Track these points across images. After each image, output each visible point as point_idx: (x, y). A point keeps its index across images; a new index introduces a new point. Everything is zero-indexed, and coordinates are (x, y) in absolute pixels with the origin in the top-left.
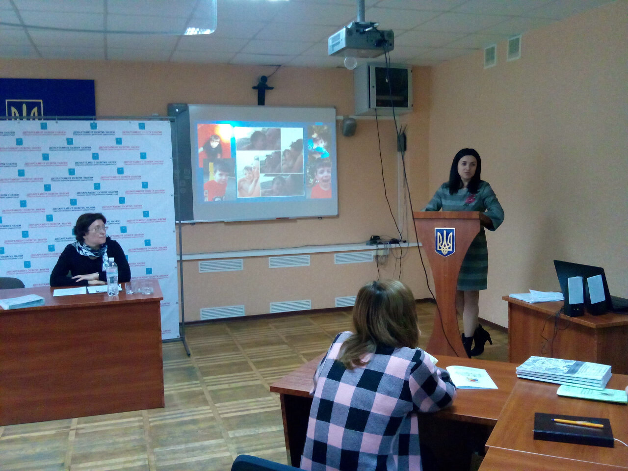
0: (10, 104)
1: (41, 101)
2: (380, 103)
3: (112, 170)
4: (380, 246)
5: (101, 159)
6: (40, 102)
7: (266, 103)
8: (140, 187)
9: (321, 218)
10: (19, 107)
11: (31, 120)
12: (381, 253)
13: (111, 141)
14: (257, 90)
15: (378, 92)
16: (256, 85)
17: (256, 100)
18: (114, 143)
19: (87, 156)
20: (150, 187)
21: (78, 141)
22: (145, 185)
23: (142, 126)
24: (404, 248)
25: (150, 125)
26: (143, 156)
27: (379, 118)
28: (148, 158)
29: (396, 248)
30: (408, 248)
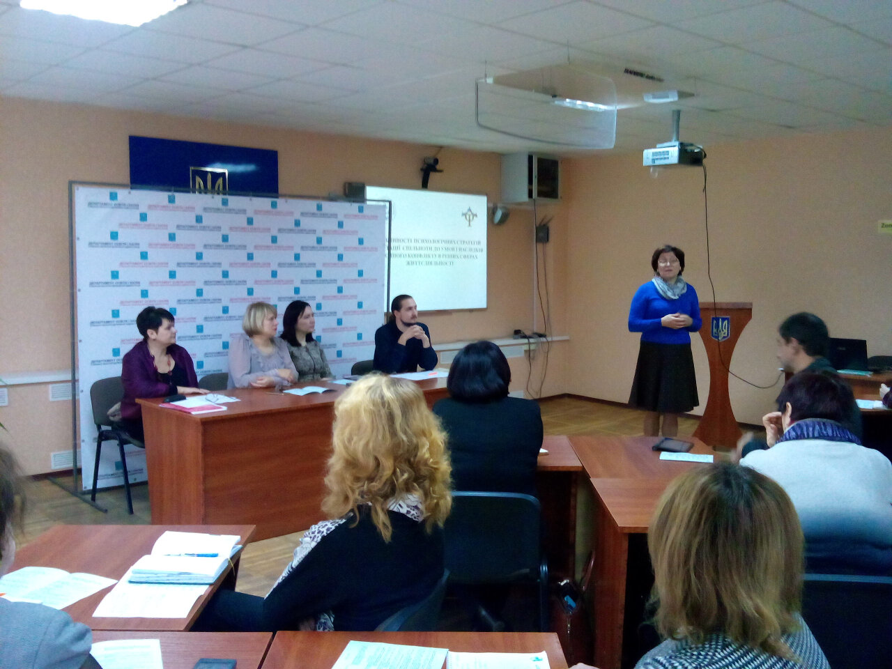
0: (194, 173)
2: (540, 194)
3: (333, 256)
4: (531, 340)
6: (225, 173)
7: (428, 186)
8: (355, 275)
10: (204, 178)
12: (532, 348)
13: (333, 224)
14: (422, 172)
15: (541, 182)
17: (421, 183)
18: (336, 227)
20: (365, 275)
21: (305, 223)
22: (360, 273)
26: (361, 241)
28: (365, 244)
29: (543, 343)
30: (552, 342)
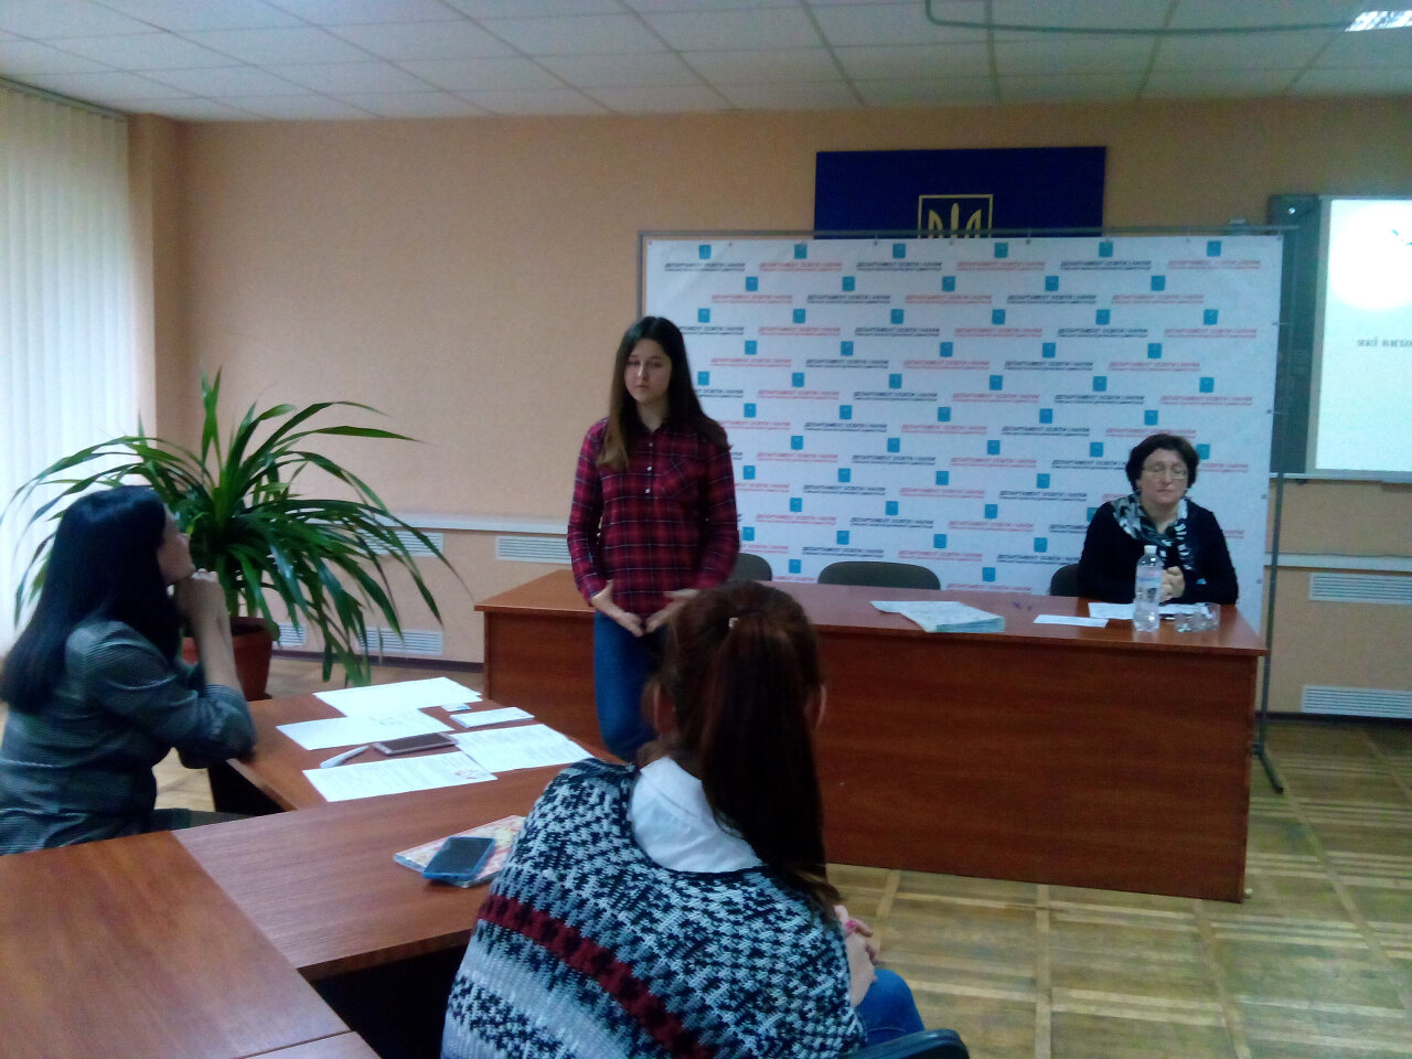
0: (928, 205)
1: (990, 197)
3: (1137, 349)
5: (1115, 322)
6: (987, 200)
8: (1195, 390)
10: (943, 209)
11: (967, 236)
13: (1140, 283)
18: (1146, 288)
19: (1085, 316)
20: (1218, 390)
21: (1071, 283)
23: (1214, 249)
26: (1211, 317)
28: (1221, 323)
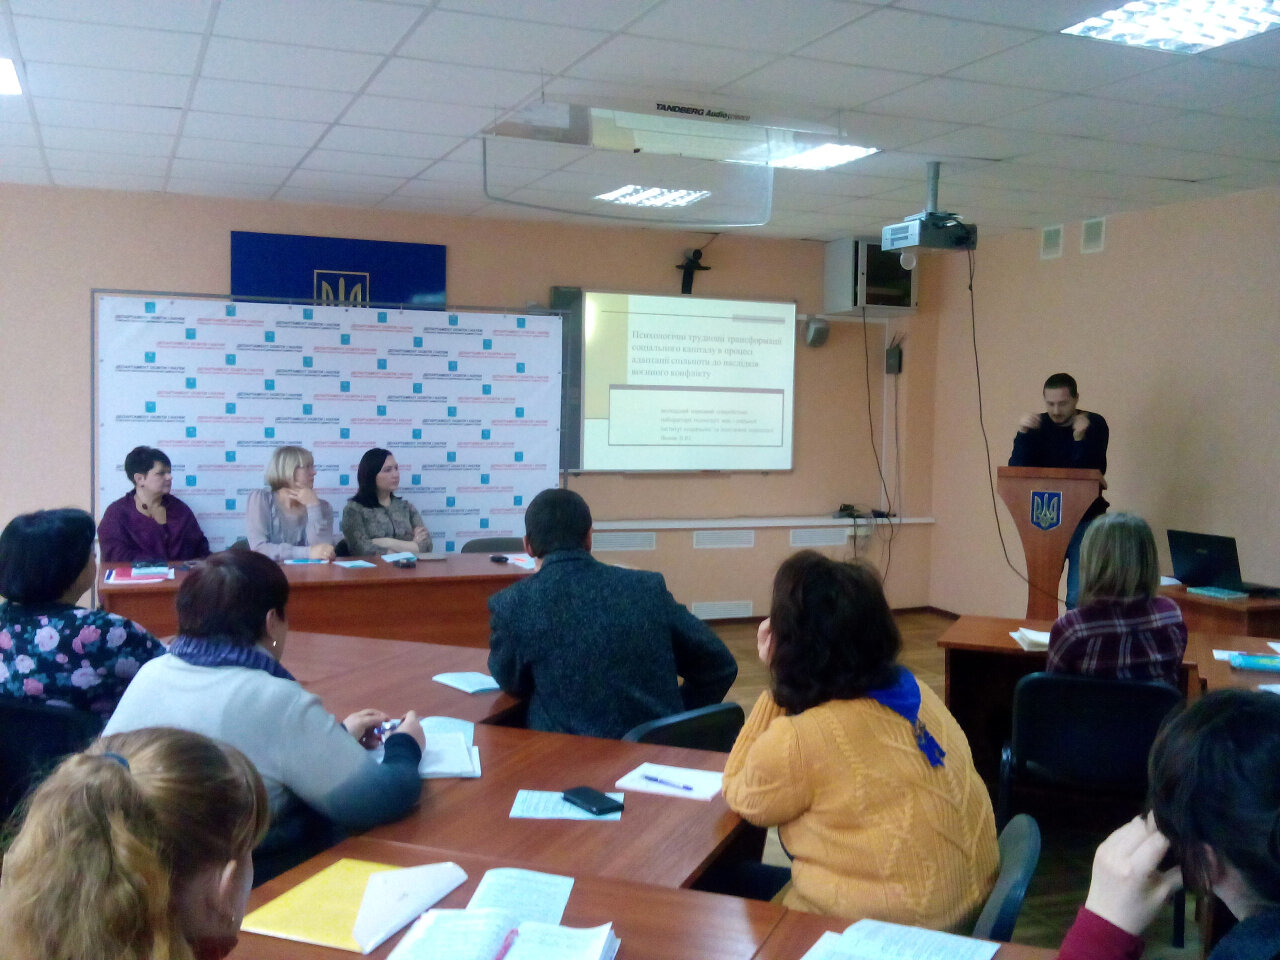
1: (367, 274)
2: (872, 299)
4: (860, 521)
5: (461, 370)
6: (365, 277)
7: (693, 289)
9: (766, 473)
10: (334, 284)
11: (352, 306)
12: (861, 532)
13: (476, 344)
14: (683, 271)
15: (870, 282)
16: (680, 263)
17: (679, 287)
19: (441, 366)
21: (429, 342)
22: (520, 412)
23: (521, 323)
24: (896, 525)
25: (535, 322)
26: (520, 368)
27: (868, 320)
28: (527, 372)
29: (883, 525)
30: (900, 525)
